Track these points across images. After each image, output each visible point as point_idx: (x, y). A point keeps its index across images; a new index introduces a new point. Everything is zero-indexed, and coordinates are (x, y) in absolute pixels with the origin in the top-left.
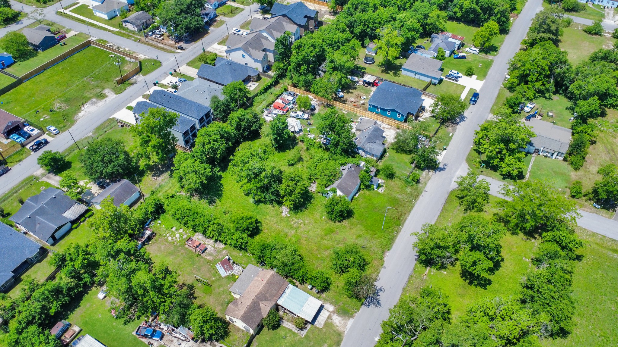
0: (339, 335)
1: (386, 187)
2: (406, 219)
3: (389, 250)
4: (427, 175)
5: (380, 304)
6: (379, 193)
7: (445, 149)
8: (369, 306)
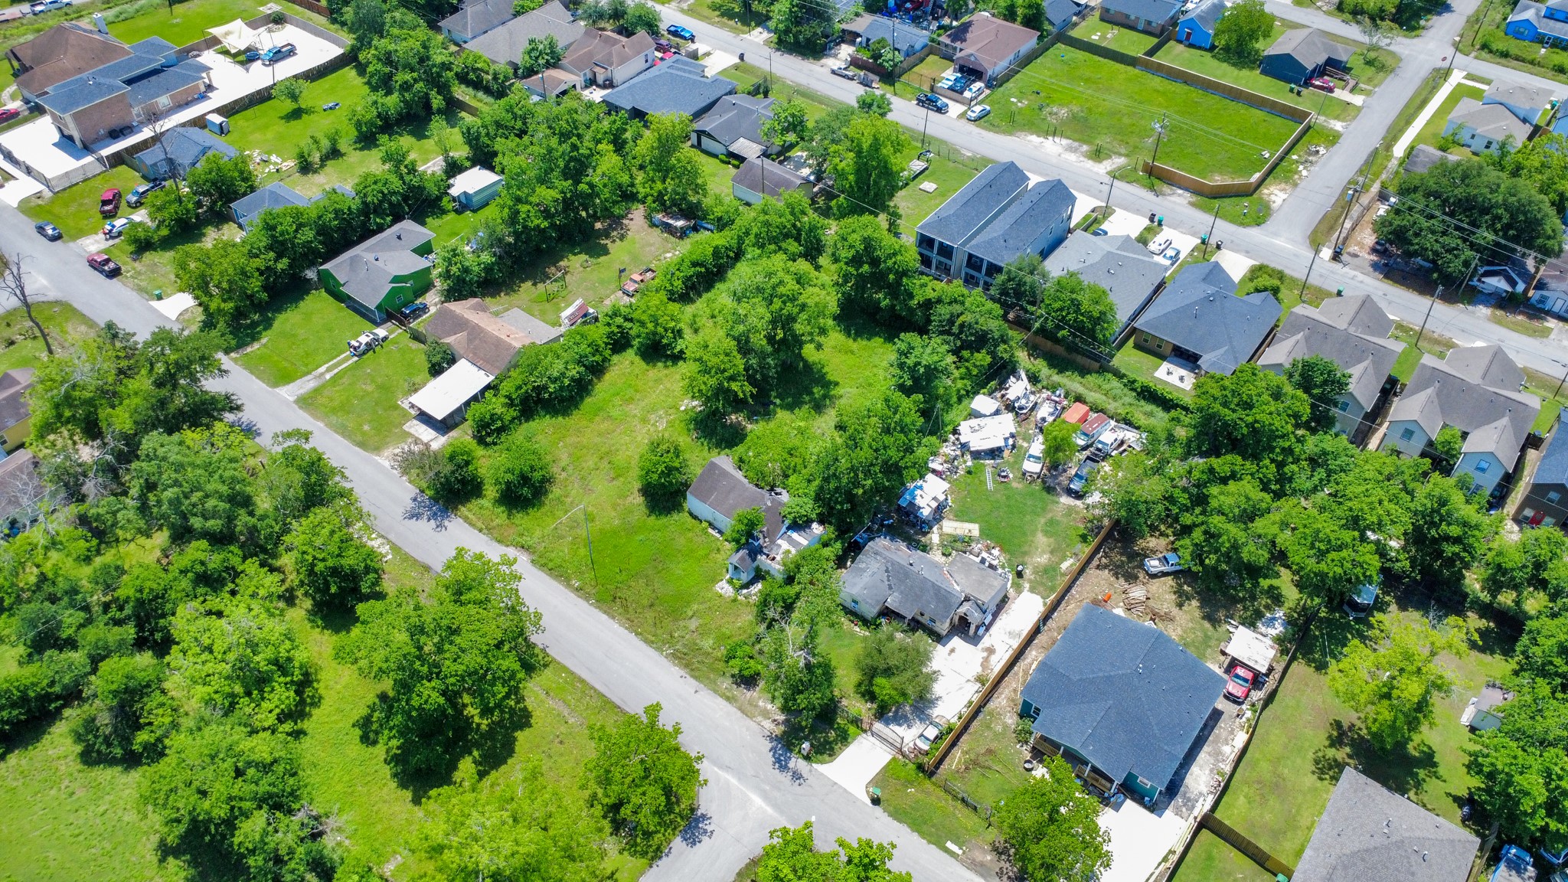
0: (377, 449)
1: (735, 600)
2: (613, 618)
3: (533, 561)
4: (765, 714)
5: (412, 517)
6: (715, 580)
7: (876, 801)
8: (415, 500)
